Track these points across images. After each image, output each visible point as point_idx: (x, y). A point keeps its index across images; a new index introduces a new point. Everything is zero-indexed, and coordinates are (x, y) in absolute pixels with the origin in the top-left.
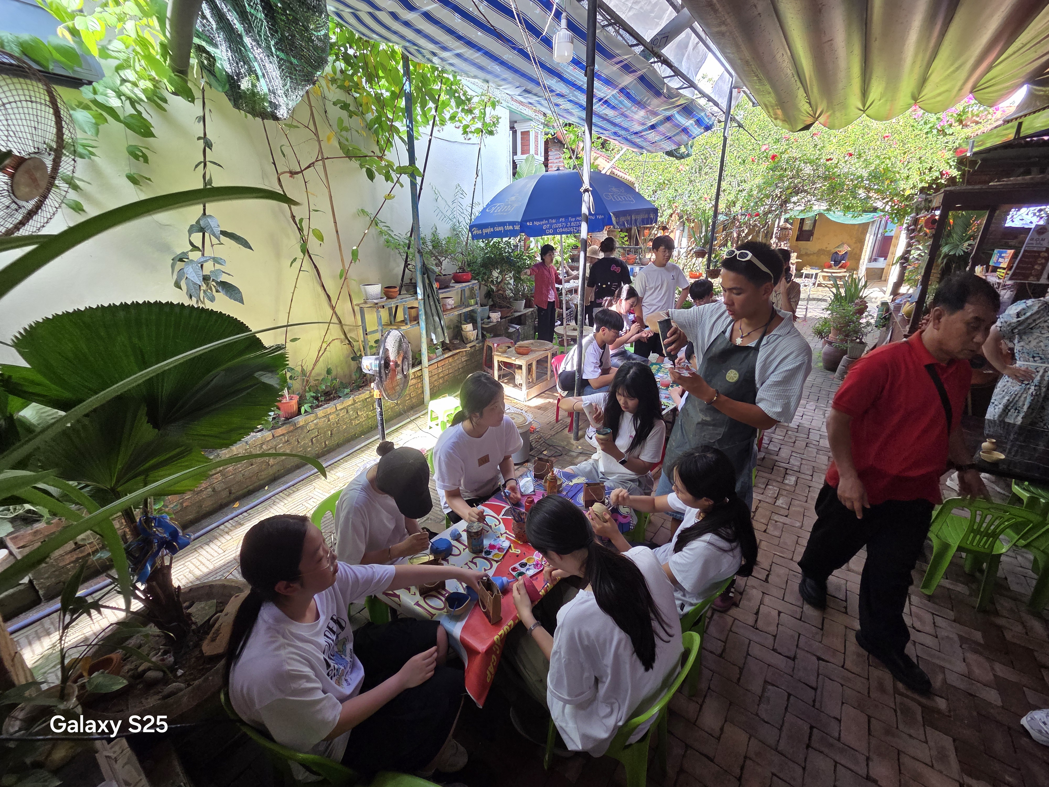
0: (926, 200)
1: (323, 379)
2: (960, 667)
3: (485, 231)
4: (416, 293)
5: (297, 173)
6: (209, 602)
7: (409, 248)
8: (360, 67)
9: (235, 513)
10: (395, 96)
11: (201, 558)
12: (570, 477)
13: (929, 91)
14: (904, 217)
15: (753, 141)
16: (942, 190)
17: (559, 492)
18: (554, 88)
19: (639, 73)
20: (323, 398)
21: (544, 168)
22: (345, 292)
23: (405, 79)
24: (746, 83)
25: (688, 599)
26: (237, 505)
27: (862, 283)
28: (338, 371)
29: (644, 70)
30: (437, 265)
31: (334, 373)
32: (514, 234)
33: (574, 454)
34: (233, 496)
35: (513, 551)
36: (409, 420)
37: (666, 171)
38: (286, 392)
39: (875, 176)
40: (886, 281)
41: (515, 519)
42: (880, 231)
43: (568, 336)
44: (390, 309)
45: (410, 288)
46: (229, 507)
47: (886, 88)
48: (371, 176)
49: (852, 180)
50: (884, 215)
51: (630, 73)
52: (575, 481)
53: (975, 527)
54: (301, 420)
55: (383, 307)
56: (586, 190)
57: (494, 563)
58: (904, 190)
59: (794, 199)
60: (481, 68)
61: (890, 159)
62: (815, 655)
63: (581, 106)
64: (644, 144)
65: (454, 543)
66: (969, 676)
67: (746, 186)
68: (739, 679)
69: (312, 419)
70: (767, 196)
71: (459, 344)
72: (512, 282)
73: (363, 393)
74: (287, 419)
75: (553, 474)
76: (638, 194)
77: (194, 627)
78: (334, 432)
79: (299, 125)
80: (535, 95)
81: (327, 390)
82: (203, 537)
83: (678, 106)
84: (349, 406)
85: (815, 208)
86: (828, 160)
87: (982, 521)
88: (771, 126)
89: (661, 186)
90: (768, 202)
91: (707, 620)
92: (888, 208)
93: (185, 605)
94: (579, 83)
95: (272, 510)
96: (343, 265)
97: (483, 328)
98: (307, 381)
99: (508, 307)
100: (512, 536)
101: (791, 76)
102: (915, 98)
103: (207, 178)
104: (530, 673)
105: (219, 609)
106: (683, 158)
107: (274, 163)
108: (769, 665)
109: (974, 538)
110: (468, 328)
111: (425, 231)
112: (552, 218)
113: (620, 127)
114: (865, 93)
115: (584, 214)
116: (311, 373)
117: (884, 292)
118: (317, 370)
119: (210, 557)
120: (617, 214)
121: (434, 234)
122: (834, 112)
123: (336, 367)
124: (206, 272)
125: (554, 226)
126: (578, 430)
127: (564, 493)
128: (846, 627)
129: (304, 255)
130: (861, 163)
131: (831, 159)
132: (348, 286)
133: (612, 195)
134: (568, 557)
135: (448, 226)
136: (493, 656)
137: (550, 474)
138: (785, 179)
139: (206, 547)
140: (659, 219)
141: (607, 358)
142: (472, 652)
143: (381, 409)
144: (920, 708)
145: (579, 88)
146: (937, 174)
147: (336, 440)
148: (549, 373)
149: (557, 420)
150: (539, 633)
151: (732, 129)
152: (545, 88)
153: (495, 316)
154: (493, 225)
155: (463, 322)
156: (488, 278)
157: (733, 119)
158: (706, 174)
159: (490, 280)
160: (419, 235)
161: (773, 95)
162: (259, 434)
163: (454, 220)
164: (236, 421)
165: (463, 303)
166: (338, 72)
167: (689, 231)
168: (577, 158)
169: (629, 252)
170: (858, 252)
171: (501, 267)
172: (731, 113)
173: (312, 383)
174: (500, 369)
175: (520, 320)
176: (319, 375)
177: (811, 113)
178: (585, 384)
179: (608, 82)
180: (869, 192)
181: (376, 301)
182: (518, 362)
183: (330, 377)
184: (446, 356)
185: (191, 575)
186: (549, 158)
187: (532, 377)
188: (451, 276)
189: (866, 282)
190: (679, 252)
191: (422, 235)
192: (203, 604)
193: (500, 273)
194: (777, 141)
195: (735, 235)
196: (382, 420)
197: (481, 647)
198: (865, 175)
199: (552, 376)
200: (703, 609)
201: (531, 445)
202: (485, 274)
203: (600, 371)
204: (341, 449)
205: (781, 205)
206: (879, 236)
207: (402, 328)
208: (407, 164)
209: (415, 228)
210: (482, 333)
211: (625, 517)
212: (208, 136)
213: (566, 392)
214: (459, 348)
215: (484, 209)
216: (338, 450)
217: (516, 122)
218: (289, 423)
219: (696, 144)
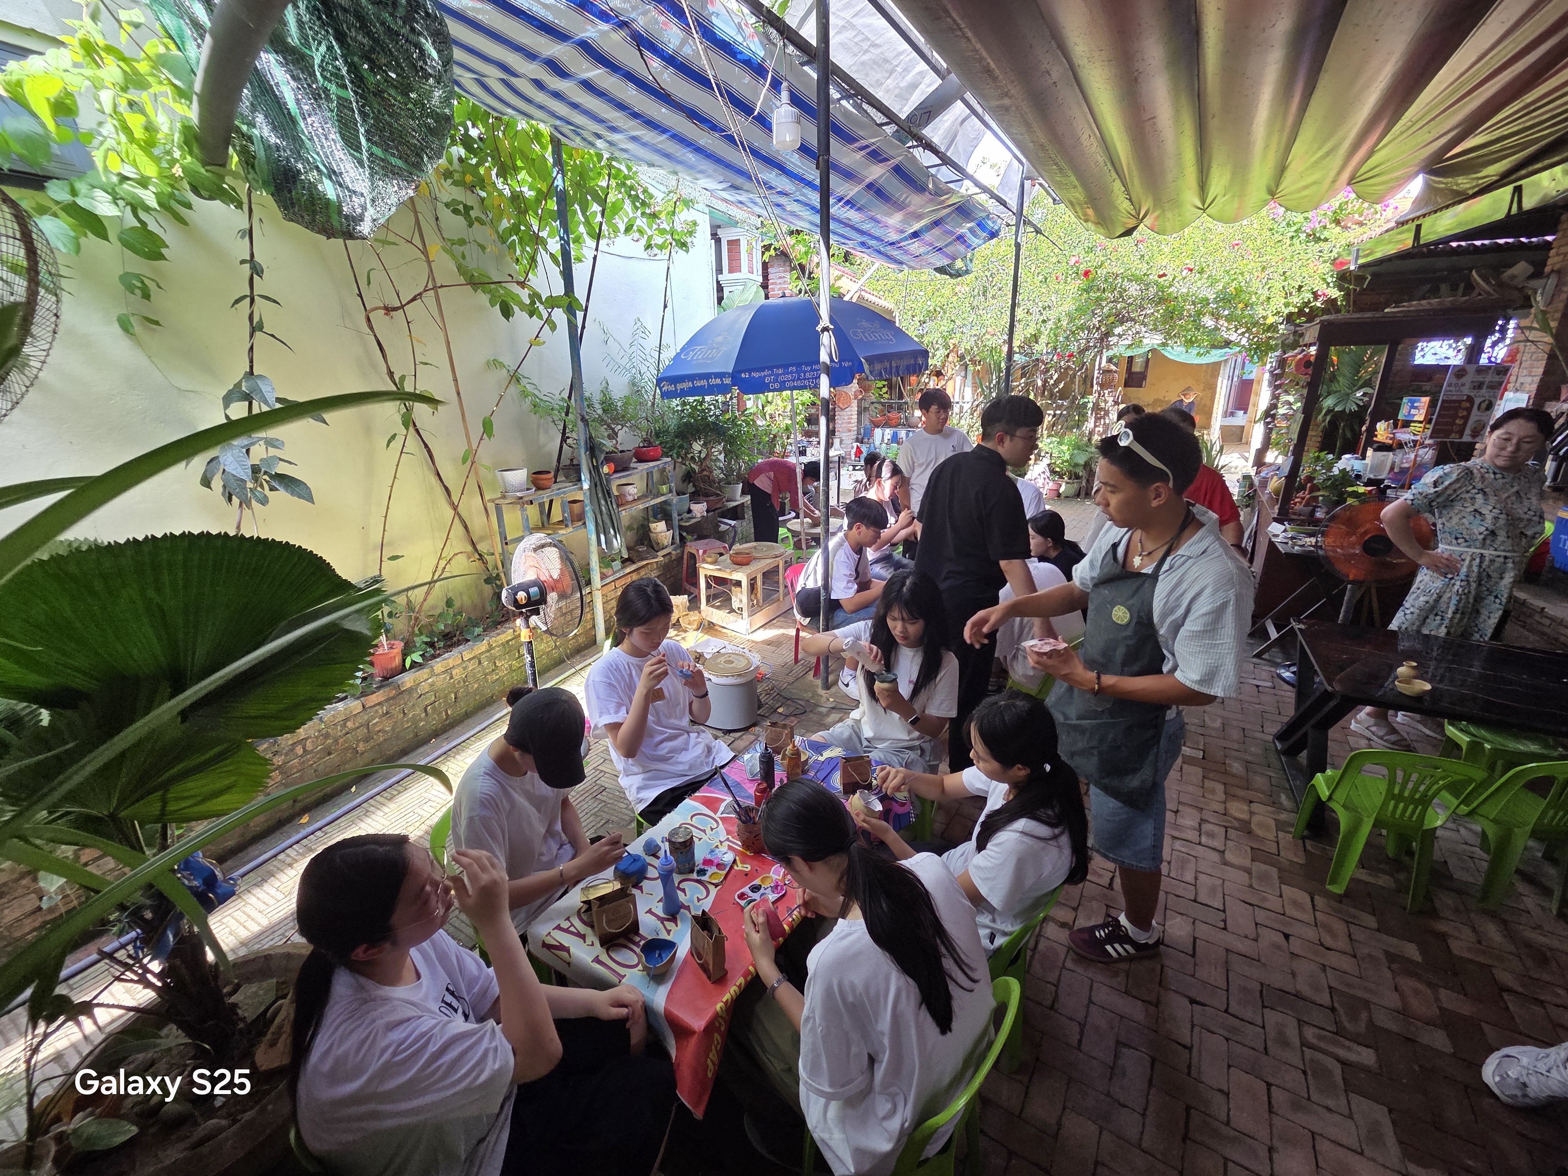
0: (1295, 332)
1: (440, 615)
2: (1392, 1000)
3: (680, 386)
4: (580, 480)
5: (395, 309)
6: (265, 984)
7: (567, 414)
8: (488, 155)
9: (303, 833)
10: (542, 196)
11: (247, 909)
12: (818, 748)
13: (1289, 183)
14: (1267, 354)
15: (1057, 250)
16: (1318, 320)
17: (804, 772)
18: (774, 184)
19: (893, 162)
20: (442, 644)
21: (762, 293)
22: (472, 483)
23: (555, 170)
24: (1043, 173)
25: (1000, 926)
26: (305, 819)
27: (1217, 447)
28: (464, 600)
29: (900, 158)
30: (610, 437)
31: (457, 604)
32: (723, 390)
33: (824, 710)
34: (299, 806)
35: (739, 867)
36: (573, 670)
37: (936, 294)
38: (383, 638)
39: (1225, 299)
40: (1248, 443)
41: (740, 819)
42: (1237, 372)
43: (807, 534)
44: (542, 505)
45: (571, 472)
46: (293, 823)
47: (1232, 181)
48: (507, 312)
49: (1194, 303)
50: (1240, 352)
51: (881, 161)
52: (827, 754)
53: (1396, 791)
54: (407, 679)
55: (531, 503)
56: (825, 329)
57: (711, 887)
58: (1265, 318)
59: (1118, 330)
60: (667, 156)
61: (1242, 274)
62: (1187, 996)
63: (813, 208)
64: (904, 258)
65: (650, 860)
66: (1404, 1013)
67: (1052, 314)
68: (1080, 1041)
69: (426, 677)
70: (1082, 328)
71: (647, 552)
72: (722, 457)
73: (504, 632)
74: (386, 678)
75: (794, 746)
76: (899, 330)
77: (241, 1025)
78: (459, 695)
79: (398, 240)
80: (747, 191)
81: (447, 631)
82: (251, 874)
83: (949, 206)
84: (482, 653)
85: (1145, 341)
86: (1160, 276)
87: (1406, 780)
88: (1080, 229)
89: (931, 315)
90: (1083, 335)
91: (1029, 953)
92: (1244, 341)
93: (225, 991)
94: (809, 177)
95: (362, 825)
96: (469, 442)
97: (681, 528)
98: (417, 619)
99: (718, 495)
100: (738, 845)
101: (1102, 164)
102: (1272, 193)
103: (256, 319)
104: (772, 1059)
105: (280, 993)
106: (960, 275)
107: (360, 295)
108: (1121, 1017)
109: (1396, 807)
110: (659, 528)
111: (591, 388)
112: (778, 367)
113: (870, 235)
114: (1203, 187)
115: (824, 363)
116: (421, 606)
117: (1246, 459)
118: (431, 600)
119: (262, 907)
120: (870, 360)
121: (605, 392)
122: (1164, 211)
123: (461, 594)
124: (255, 459)
125: (780, 378)
126: (828, 674)
127: (812, 774)
128: (1227, 950)
129: (407, 428)
130: (1204, 281)
131: (1164, 275)
132: (477, 474)
133: (863, 333)
134: (819, 866)
135: (626, 379)
136: (716, 1035)
137: (790, 747)
138: (1104, 304)
139: (257, 891)
140: (930, 362)
141: (866, 567)
142: (682, 1031)
143: (532, 657)
144: (1338, 1065)
145: (810, 184)
146: (1309, 296)
147: (462, 707)
148: (781, 589)
149: (796, 660)
150: (785, 991)
151: (1027, 237)
152: (759, 182)
153: (699, 509)
154: (691, 378)
155: (651, 519)
156: (686, 453)
157: (1028, 223)
158: (994, 297)
159: (689, 456)
160: (582, 395)
161: (1080, 189)
162: (340, 706)
163: (634, 371)
164: (304, 689)
165: (650, 491)
166: (455, 161)
167: (974, 378)
168: (809, 278)
169: (890, 407)
170: (1208, 403)
171: (706, 437)
172: (1025, 213)
173: (424, 621)
174: (708, 586)
175: (736, 513)
176: (434, 608)
177: (1133, 212)
178: (835, 605)
179: (849, 175)
180: (1217, 319)
181: (519, 494)
182: (736, 576)
183: (451, 611)
184: (628, 570)
185: (232, 938)
186: (770, 277)
187: (756, 597)
188: (632, 453)
189: (1222, 448)
190: (961, 408)
191: (587, 394)
192: (253, 988)
193: (705, 445)
194: (1091, 249)
195: (1040, 383)
196: (534, 674)
197: (698, 1023)
198: (1212, 297)
199: (786, 594)
200: (1023, 938)
201: (759, 700)
202: (681, 447)
203: (856, 586)
204: (470, 721)
205: (1102, 339)
206: (1235, 379)
207: (561, 532)
208: (562, 292)
209: (576, 384)
210: (680, 535)
211: (903, 805)
212: (257, 258)
213: (808, 619)
214: (646, 559)
215: (678, 355)
216: (466, 722)
217: (719, 227)
218: (388, 685)
219: (977, 255)
